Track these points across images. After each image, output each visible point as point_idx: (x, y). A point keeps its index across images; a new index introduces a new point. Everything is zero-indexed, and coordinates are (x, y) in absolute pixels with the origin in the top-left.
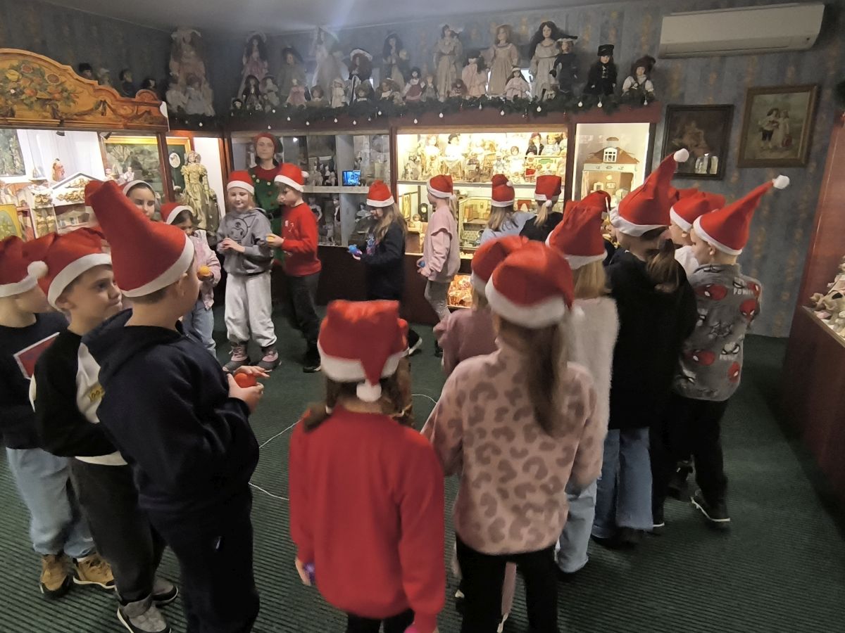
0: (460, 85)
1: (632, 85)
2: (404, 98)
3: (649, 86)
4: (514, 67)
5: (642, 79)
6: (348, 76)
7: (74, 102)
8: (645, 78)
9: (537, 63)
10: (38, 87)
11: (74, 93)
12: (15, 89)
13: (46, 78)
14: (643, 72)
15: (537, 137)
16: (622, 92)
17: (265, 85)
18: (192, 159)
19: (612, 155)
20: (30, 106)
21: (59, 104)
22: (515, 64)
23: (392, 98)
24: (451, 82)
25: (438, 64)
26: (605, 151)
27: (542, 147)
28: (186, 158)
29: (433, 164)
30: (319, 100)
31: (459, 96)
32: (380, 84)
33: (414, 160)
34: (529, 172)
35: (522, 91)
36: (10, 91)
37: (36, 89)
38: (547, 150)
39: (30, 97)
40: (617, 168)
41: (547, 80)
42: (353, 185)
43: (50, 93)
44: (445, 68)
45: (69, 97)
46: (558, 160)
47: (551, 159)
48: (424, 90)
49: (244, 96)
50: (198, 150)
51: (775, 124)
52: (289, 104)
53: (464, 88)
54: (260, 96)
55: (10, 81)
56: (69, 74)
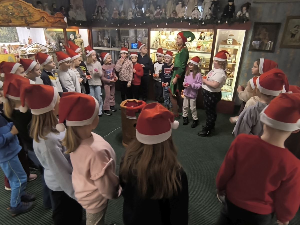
0: (175, 12)
1: (240, 14)
2: (154, 16)
3: (247, 15)
4: (196, 6)
5: (244, 12)
6: (134, 7)
7: (33, 17)
8: (246, 12)
9: (205, 4)
10: (20, 12)
11: (33, 13)
12: (11, 12)
13: (23, 8)
14: (245, 9)
15: (203, 33)
16: (236, 17)
17: (104, 10)
18: (78, 37)
19: (230, 41)
20: (17, 19)
21: (27, 18)
22: (196, 4)
23: (149, 17)
24: (171, 11)
25: (167, 4)
26: (228, 40)
27: (204, 37)
28: (76, 36)
29: (163, 42)
30: (124, 16)
31: (174, 17)
32: (146, 11)
33: (157, 40)
34: (199, 47)
35: (198, 16)
36: (9, 13)
37: (19, 13)
38: (206, 39)
39: (17, 15)
40: (232, 47)
41: (208, 11)
42: (135, 49)
43: (25, 14)
44: (170, 5)
45: (31, 15)
46: (210, 43)
47: (207, 42)
48: (161, 14)
49: (97, 14)
50: (80, 33)
51: (297, 31)
52: (112, 18)
53: (176, 14)
54: (102, 14)
55: (10, 10)
56: (31, 7)
